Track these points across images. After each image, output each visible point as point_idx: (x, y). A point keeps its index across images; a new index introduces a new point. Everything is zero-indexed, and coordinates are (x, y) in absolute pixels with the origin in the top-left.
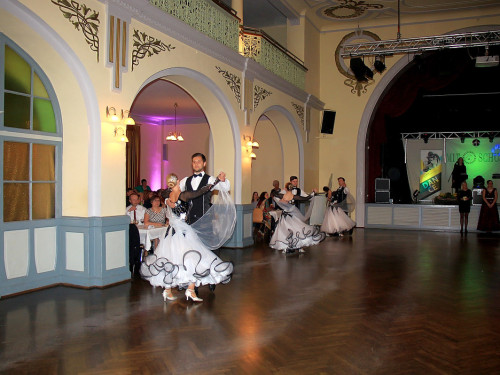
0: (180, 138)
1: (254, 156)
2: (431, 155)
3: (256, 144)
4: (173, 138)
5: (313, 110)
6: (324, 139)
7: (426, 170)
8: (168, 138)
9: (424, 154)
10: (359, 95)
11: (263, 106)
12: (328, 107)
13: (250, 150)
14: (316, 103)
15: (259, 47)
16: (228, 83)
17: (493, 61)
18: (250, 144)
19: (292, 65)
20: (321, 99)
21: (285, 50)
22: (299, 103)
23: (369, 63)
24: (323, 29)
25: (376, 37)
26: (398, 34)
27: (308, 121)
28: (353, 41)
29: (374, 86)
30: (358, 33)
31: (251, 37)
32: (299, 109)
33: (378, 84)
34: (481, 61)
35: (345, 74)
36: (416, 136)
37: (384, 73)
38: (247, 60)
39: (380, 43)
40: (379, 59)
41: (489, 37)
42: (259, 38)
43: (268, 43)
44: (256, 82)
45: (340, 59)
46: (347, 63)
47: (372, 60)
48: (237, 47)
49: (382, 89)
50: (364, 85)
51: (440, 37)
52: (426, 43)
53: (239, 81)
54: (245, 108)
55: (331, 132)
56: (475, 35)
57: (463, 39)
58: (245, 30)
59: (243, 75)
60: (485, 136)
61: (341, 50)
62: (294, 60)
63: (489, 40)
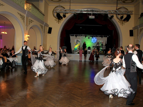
0: (6, 33)
1: (28, 39)
2: (77, 41)
3: (29, 36)
4: (4, 33)
5: (46, 27)
6: (49, 35)
7: (76, 45)
8: (2, 33)
9: (76, 40)
10: (59, 23)
11: (31, 25)
12: (50, 26)
13: (27, 37)
14: (47, 25)
15: (31, 8)
16: (21, 17)
17: (93, 17)
18: (27, 36)
19: (40, 14)
20: (48, 24)
21: (38, 10)
22: (42, 25)
23: (62, 15)
24: (50, 4)
25: (64, 8)
26: (70, 8)
27: (44, 30)
28: (58, 8)
29: (63, 21)
30: (59, 6)
31: (28, 5)
32: (42, 26)
33: (64, 21)
34: (90, 17)
35: (55, 17)
36: (74, 35)
37: (66, 18)
38: (27, 11)
39: (65, 10)
40: (64, 14)
41: (92, 11)
42: (31, 5)
43: (33, 7)
44: (30, 18)
45: (54, 13)
46: (56, 14)
47: (63, 14)
48: (24, 7)
49: (65, 22)
50: (60, 21)
51: (80, 10)
52: (77, 11)
53: (24, 17)
54: (26, 25)
55: (51, 33)
56: (89, 10)
57: (86, 11)
58: (27, 2)
59: (25, 16)
60: (91, 36)
61: (54, 11)
62: (41, 12)
63: (92, 12)
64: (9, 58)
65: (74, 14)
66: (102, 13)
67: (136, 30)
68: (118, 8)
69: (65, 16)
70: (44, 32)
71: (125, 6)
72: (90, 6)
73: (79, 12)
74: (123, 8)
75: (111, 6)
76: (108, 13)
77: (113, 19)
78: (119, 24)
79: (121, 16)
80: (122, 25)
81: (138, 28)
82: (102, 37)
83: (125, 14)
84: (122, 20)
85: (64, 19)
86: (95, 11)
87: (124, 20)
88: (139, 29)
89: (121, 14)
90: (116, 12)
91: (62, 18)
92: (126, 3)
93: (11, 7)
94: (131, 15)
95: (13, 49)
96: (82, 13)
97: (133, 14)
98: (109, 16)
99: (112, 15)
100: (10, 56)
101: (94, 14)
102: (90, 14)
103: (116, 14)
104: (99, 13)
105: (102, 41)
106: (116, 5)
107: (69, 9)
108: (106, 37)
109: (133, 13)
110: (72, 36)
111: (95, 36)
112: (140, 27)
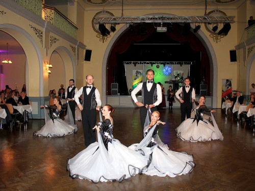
0: (10, 62)
1: (50, 72)
2: (137, 72)
3: (51, 66)
4: (6, 62)
5: (80, 49)
6: (86, 63)
7: (135, 79)
8: (3, 62)
9: (134, 72)
10: (103, 42)
11: (55, 46)
12: (88, 48)
13: (48, 69)
14: (82, 46)
15: (53, 16)
16: (36, 34)
17: (164, 29)
18: (48, 66)
19: (70, 26)
20: (85, 44)
21: (66, 19)
22: (73, 45)
23: (108, 27)
24: (86, 9)
25: (112, 15)
26: (122, 14)
27: (78, 55)
28: (101, 16)
29: (111, 38)
30: (104, 12)
31: (49, 10)
32: (73, 48)
33: (113, 37)
34: (159, 29)
35: (97, 32)
36: (131, 63)
37: (115, 32)
38: (46, 22)
39: (113, 17)
40: (113, 25)
41: (162, 18)
42: (53, 11)
43: (58, 14)
44: (52, 34)
45: (94, 24)
46: (97, 26)
47: (110, 25)
48: (41, 15)
49: (114, 40)
50: (106, 38)
51: (141, 17)
52: (134, 19)
53: (42, 33)
54: (45, 47)
55: (89, 61)
56: (157, 17)
57: (151, 19)
58: (46, 7)
59: (44, 30)
60: (162, 63)
61: (95, 20)
62: (71, 23)
63: (163, 20)
64: (17, 105)
65: (130, 26)
66: (179, 21)
67: (242, 50)
68: (208, 12)
69: (113, 29)
70: (78, 59)
71: (220, 8)
72: (159, 9)
73: (139, 22)
74: (217, 11)
75: (196, 9)
76: (190, 21)
77: (199, 32)
78: (211, 40)
79: (214, 25)
80: (217, 42)
81: (245, 46)
82: (181, 64)
83: (221, 22)
84: (215, 34)
85: (112, 33)
86: (168, 19)
87: (220, 33)
88: (247, 47)
89: (214, 23)
90: (205, 19)
91: (109, 33)
92: (223, 3)
93: (19, 16)
94: (231, 24)
95: (24, 90)
96: (144, 22)
97: (235, 22)
98: (193, 26)
99: (197, 25)
100: (18, 103)
101: (165, 25)
102: (159, 25)
103: (205, 23)
104: (173, 21)
105: (182, 72)
106: (204, 7)
107: (120, 16)
108: (188, 64)
109: (236, 19)
110: (127, 63)
111: (168, 63)
112: (248, 45)
